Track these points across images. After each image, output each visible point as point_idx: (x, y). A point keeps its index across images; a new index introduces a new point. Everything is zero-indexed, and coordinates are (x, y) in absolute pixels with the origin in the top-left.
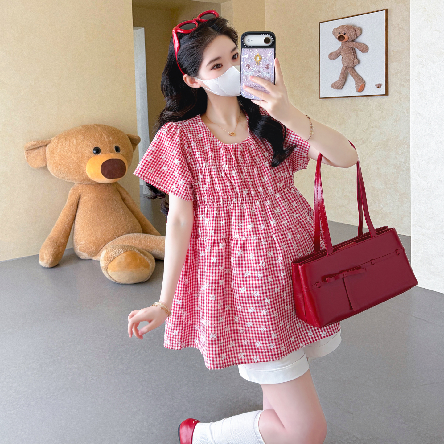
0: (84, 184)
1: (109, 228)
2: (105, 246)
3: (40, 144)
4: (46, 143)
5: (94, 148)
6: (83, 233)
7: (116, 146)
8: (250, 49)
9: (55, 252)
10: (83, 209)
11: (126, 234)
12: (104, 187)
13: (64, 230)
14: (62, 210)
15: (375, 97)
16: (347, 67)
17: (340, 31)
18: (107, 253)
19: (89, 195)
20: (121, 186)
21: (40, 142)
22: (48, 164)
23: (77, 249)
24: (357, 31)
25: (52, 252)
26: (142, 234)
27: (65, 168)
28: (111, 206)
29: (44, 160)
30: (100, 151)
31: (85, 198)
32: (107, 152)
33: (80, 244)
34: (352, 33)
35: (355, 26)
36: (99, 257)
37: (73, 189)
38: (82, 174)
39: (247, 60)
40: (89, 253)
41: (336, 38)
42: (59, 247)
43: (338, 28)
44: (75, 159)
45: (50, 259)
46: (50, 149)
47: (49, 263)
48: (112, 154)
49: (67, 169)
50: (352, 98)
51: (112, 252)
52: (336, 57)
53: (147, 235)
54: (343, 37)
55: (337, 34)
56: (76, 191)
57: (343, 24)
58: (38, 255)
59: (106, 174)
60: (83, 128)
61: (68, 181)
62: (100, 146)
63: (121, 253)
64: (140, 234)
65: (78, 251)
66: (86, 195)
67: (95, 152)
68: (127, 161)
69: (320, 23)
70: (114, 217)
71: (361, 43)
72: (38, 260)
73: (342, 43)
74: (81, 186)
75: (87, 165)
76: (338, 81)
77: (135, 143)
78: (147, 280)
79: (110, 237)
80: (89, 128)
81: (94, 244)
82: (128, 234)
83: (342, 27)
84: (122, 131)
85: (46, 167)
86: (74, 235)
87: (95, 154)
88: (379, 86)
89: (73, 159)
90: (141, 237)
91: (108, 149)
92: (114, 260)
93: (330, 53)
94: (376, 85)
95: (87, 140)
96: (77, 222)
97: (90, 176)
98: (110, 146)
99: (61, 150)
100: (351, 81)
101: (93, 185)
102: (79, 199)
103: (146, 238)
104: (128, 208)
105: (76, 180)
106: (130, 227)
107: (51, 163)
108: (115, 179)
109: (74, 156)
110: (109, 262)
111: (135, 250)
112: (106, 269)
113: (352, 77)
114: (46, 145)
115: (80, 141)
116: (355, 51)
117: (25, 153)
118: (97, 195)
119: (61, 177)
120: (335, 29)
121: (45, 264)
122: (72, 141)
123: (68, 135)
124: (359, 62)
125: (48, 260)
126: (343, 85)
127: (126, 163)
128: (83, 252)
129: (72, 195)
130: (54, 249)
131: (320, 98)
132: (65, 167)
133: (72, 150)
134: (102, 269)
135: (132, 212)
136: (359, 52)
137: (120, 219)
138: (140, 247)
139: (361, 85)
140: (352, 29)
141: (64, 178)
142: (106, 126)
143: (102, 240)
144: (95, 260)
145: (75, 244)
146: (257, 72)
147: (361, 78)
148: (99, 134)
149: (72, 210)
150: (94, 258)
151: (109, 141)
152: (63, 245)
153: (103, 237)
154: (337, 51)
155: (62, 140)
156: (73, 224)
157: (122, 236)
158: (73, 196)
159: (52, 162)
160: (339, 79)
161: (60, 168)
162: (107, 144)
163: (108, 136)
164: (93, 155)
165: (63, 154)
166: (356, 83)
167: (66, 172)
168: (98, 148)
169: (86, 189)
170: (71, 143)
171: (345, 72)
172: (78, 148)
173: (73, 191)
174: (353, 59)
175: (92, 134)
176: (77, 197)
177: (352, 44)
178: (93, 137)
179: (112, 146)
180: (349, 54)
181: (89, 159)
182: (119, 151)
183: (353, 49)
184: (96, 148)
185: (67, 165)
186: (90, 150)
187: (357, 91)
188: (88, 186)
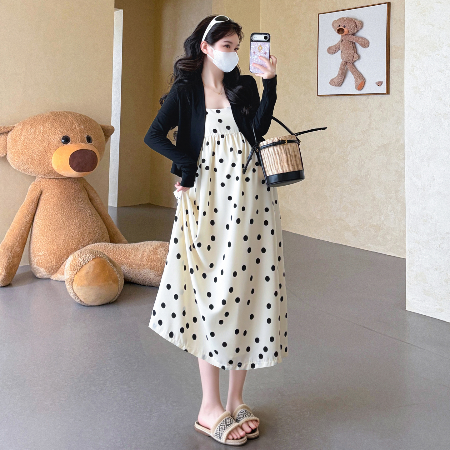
0: (47, 178)
3: (1, 130)
4: (8, 130)
5: (63, 137)
7: (88, 136)
9: (9, 264)
12: (70, 183)
13: (20, 235)
15: (376, 96)
16: (346, 62)
17: (340, 24)
18: (74, 260)
19: (52, 191)
20: (88, 184)
21: (1, 128)
22: (8, 154)
23: (33, 263)
24: (358, 25)
25: (5, 264)
27: (28, 159)
29: (4, 148)
30: (70, 141)
31: (47, 195)
32: (78, 142)
33: (38, 256)
34: (351, 27)
35: (355, 19)
37: (34, 184)
38: (47, 166)
41: (336, 31)
42: (13, 257)
43: (337, 20)
45: (3, 274)
46: (12, 136)
48: (83, 144)
49: (30, 159)
50: (351, 97)
51: (79, 258)
52: (335, 52)
54: (343, 30)
55: (337, 26)
56: (37, 186)
57: (344, 17)
59: (74, 166)
60: (51, 114)
61: (29, 174)
62: (70, 135)
63: (90, 260)
65: (35, 266)
66: (49, 191)
67: (63, 141)
69: (319, 14)
71: (362, 37)
73: (342, 36)
74: (44, 180)
75: (54, 155)
76: (337, 77)
77: (108, 134)
78: (115, 299)
80: (58, 115)
83: (342, 19)
86: (31, 244)
87: (64, 144)
88: (379, 84)
89: (38, 149)
90: (110, 247)
91: (79, 138)
92: (82, 269)
93: (329, 47)
94: (376, 83)
95: (56, 128)
97: (55, 168)
98: (81, 136)
99: (25, 138)
100: (350, 78)
102: (40, 196)
105: (39, 173)
107: (12, 152)
108: (85, 173)
109: (40, 145)
110: (75, 273)
111: (105, 257)
112: (71, 282)
113: (352, 73)
114: (8, 132)
115: (47, 128)
116: (355, 46)
118: (62, 192)
119: (22, 169)
120: (334, 21)
122: (38, 128)
123: (33, 122)
124: (359, 57)
126: (342, 81)
127: (98, 155)
130: (8, 260)
131: (318, 95)
132: (29, 157)
133: (38, 137)
136: (359, 47)
137: (87, 222)
139: (361, 83)
140: (353, 22)
141: (25, 171)
142: (77, 113)
145: (32, 256)
147: (361, 74)
148: (69, 122)
149: (31, 208)
150: (53, 277)
151: (81, 130)
152: (18, 256)
154: (336, 45)
155: (27, 127)
158: (34, 192)
160: (338, 75)
161: (22, 158)
162: (78, 133)
163: (79, 124)
164: (61, 145)
165: (27, 142)
166: (355, 80)
167: (28, 163)
168: (68, 136)
169: (49, 184)
170: (37, 130)
171: (344, 68)
172: (45, 135)
173: (34, 186)
174: (352, 54)
175: (61, 121)
176: (38, 194)
177: (352, 38)
178: (62, 124)
179: (84, 135)
180: (349, 48)
181: (56, 149)
182: (91, 142)
183: (354, 43)
184: (65, 136)
185: (30, 154)
186: (58, 138)
187: (356, 89)
188: (51, 181)
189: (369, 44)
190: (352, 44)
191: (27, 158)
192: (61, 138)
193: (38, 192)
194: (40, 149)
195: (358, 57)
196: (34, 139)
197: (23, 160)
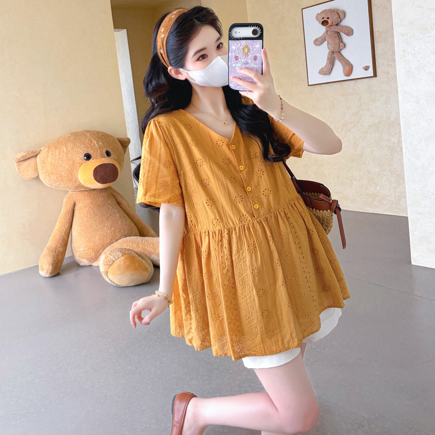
0: (78, 191)
1: (107, 233)
2: (104, 252)
3: (30, 154)
4: (36, 154)
5: (85, 155)
6: (81, 240)
7: (106, 151)
8: (237, 41)
9: (54, 261)
10: (78, 217)
11: (123, 238)
13: (61, 239)
14: (58, 219)
15: (364, 79)
16: (333, 52)
17: (323, 16)
18: (106, 258)
19: (83, 202)
20: (115, 191)
21: (30, 153)
22: (40, 175)
23: (75, 256)
24: (340, 15)
25: (51, 262)
26: (139, 237)
28: (107, 211)
29: (36, 170)
30: (91, 157)
31: (80, 205)
32: (98, 157)
33: (79, 251)
34: (335, 18)
35: (338, 10)
36: (98, 263)
37: (67, 197)
38: (75, 181)
39: (235, 51)
40: (89, 260)
41: (320, 23)
42: (57, 255)
43: (321, 13)
44: (67, 167)
45: (50, 268)
46: (40, 159)
47: (49, 273)
48: (103, 159)
49: (59, 178)
50: (341, 83)
51: (111, 256)
52: (321, 43)
53: (144, 238)
54: (327, 22)
55: (321, 19)
58: (38, 265)
59: (98, 179)
60: (72, 135)
61: (61, 189)
62: (91, 152)
63: (120, 256)
64: (137, 237)
65: (77, 258)
66: (81, 202)
67: (85, 158)
68: (119, 164)
69: (302, 9)
70: (111, 221)
71: (346, 26)
72: (38, 270)
73: (327, 27)
74: (75, 193)
75: (79, 172)
76: (325, 66)
77: (125, 145)
79: (108, 241)
80: (78, 135)
81: (93, 250)
82: (125, 237)
83: (325, 11)
84: (112, 134)
85: (38, 177)
86: (72, 243)
87: (86, 160)
88: (366, 68)
90: (138, 240)
91: (99, 154)
92: (113, 264)
94: (363, 68)
95: (78, 148)
96: (74, 229)
97: (82, 182)
98: (101, 151)
99: (52, 159)
100: (338, 66)
101: (87, 191)
102: (74, 207)
103: (143, 241)
104: (124, 211)
106: (126, 230)
107: (43, 173)
108: (108, 184)
109: (66, 164)
110: (108, 266)
111: (133, 253)
112: (106, 274)
113: (339, 61)
114: (37, 155)
115: (70, 148)
116: (340, 35)
117: (16, 165)
118: (92, 201)
119: (54, 186)
120: (318, 14)
121: (45, 273)
122: (61, 149)
124: (345, 46)
125: (48, 269)
126: (330, 70)
128: (82, 258)
129: (67, 203)
130: (53, 258)
131: (309, 85)
132: (58, 176)
133: (63, 158)
134: (102, 274)
135: (128, 215)
136: (343, 36)
138: (137, 250)
139: (349, 69)
140: (335, 13)
141: (57, 187)
143: (101, 246)
144: (95, 265)
145: (74, 251)
146: (244, 64)
147: (348, 61)
148: (89, 140)
149: (68, 218)
150: (94, 264)
151: (99, 146)
152: (62, 254)
153: (101, 242)
154: (321, 36)
155: (52, 149)
156: (70, 231)
157: (120, 240)
159: (44, 171)
160: (326, 64)
161: (52, 177)
162: (97, 149)
163: (98, 141)
164: (84, 161)
165: (54, 163)
166: (343, 67)
167: (58, 181)
168: (89, 154)
169: (80, 196)
170: (61, 151)
171: (332, 57)
172: (69, 155)
173: (67, 199)
174: (338, 44)
175: (81, 140)
176: (72, 205)
177: (337, 28)
178: (83, 143)
179: (103, 151)
180: (334, 38)
181: (81, 166)
182: (110, 155)
183: (338, 33)
184: (86, 154)
185: (59, 173)
186: (81, 156)
187: (345, 75)
188: (82, 193)
189: (353, 32)
190: (337, 33)
191: (56, 176)
192: (83, 156)
193: (71, 204)
194: (67, 168)
195: (343, 46)
196: (60, 160)
197: (54, 178)
